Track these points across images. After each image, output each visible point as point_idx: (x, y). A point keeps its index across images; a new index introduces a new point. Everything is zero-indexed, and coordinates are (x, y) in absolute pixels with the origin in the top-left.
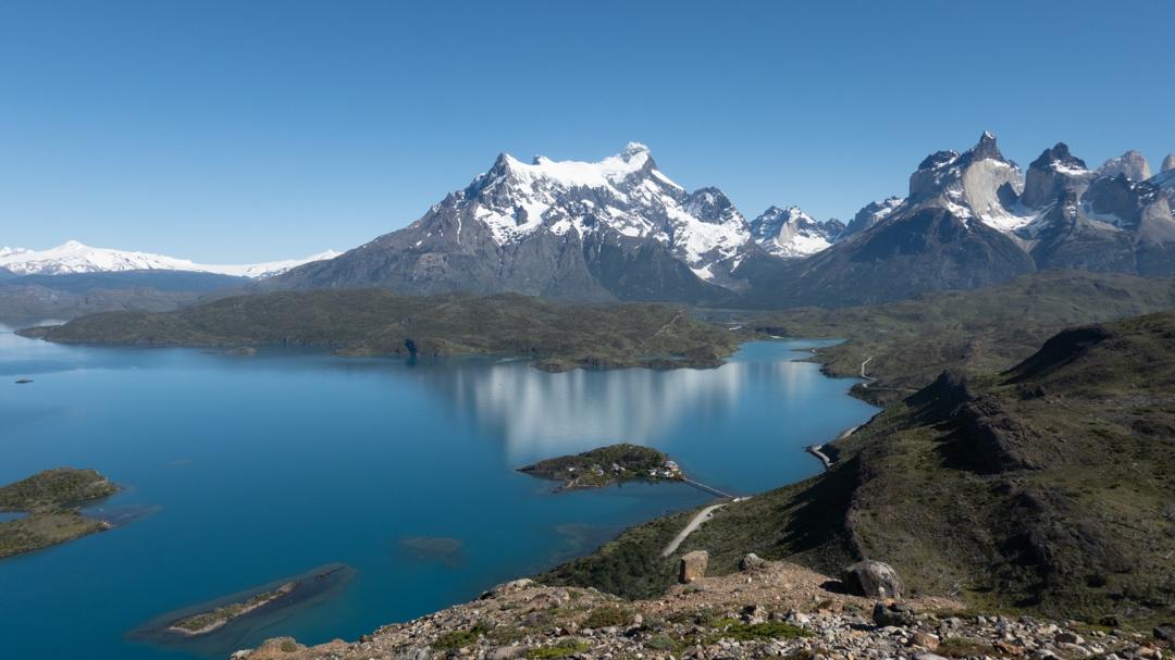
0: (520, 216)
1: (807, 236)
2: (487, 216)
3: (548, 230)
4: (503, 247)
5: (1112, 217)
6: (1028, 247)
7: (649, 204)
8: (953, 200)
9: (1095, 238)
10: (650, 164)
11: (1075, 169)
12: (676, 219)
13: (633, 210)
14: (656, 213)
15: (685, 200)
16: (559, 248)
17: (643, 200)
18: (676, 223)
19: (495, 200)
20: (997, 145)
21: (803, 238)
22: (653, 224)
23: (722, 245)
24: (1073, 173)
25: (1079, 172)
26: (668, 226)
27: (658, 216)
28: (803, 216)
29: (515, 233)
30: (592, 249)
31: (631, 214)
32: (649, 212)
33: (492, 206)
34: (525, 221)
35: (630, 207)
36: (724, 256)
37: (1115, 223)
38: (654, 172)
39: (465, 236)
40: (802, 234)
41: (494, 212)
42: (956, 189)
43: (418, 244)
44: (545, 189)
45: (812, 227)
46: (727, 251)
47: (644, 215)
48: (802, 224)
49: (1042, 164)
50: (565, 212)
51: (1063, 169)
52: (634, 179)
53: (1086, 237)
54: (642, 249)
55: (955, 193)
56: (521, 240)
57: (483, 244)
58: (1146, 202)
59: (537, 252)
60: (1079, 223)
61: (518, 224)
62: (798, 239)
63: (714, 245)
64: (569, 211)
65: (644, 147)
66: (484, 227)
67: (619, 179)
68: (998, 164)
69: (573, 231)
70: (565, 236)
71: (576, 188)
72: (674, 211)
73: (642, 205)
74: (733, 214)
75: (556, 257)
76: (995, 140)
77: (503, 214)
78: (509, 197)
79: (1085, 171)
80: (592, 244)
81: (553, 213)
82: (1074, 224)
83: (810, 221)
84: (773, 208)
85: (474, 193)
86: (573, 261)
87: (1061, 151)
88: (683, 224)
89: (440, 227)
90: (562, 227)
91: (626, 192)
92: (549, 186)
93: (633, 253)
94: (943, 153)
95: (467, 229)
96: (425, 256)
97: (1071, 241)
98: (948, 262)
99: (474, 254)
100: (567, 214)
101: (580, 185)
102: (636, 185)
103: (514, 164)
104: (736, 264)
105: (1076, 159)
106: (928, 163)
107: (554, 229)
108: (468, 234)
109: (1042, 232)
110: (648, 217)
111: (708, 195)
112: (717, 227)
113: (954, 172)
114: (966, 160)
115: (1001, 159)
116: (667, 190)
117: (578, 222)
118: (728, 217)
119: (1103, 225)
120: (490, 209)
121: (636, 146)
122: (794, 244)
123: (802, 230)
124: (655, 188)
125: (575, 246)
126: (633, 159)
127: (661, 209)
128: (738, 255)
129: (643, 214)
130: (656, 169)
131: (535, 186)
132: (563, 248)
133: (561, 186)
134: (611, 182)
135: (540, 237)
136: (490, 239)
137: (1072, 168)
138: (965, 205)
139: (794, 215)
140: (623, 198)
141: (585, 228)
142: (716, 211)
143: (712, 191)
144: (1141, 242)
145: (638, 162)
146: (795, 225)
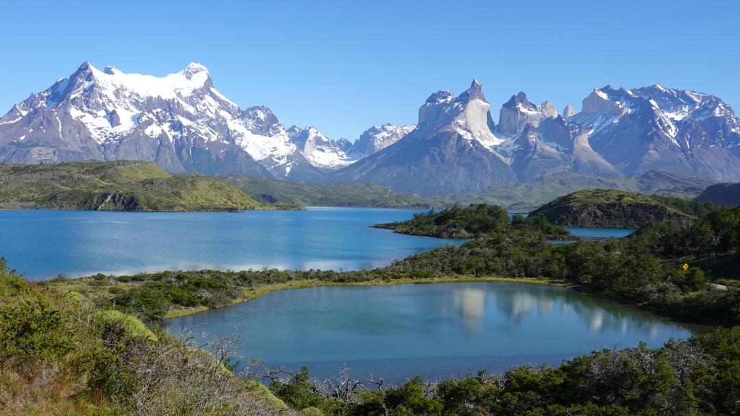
0: (113, 118)
1: (323, 151)
2: (82, 117)
3: (143, 132)
4: (103, 145)
5: (555, 145)
6: (509, 162)
7: (213, 116)
8: (460, 126)
9: (549, 157)
10: (209, 83)
11: (531, 110)
12: (235, 131)
13: (200, 121)
14: (219, 124)
15: (242, 115)
16: (154, 149)
17: (208, 113)
18: (236, 134)
19: (87, 103)
20: (482, 91)
21: (320, 152)
22: (217, 134)
23: (274, 153)
24: (530, 113)
25: (533, 113)
26: (229, 135)
27: (221, 127)
28: (319, 135)
29: (111, 133)
30: (184, 152)
31: (198, 124)
32: (214, 124)
33: (85, 108)
34: (118, 124)
35: (197, 117)
36: (277, 163)
37: (557, 149)
38: (212, 89)
39: (66, 132)
40: (319, 149)
41: (87, 114)
42: (462, 119)
43: (22, 138)
44: (124, 97)
45: (327, 144)
46: (279, 159)
47: (210, 126)
48: (318, 141)
49: (511, 105)
50: (154, 118)
51: (524, 110)
52: (198, 95)
53: (543, 156)
55: (461, 122)
56: (121, 141)
57: (86, 141)
58: (575, 135)
59: (137, 152)
60: (538, 147)
61: (113, 127)
62: (317, 153)
63: (268, 153)
64: (157, 117)
65: (204, 67)
66: (81, 127)
67: (186, 93)
68: (483, 103)
69: (163, 137)
70: (158, 138)
71: (151, 98)
72: (235, 125)
73: (208, 117)
74: (281, 129)
75: (153, 156)
76: (481, 86)
77: (96, 116)
78: (101, 102)
79: (536, 112)
80: (183, 146)
81: (144, 118)
82: (535, 147)
83: (325, 140)
84: (294, 126)
85: (59, 95)
86: (169, 160)
87: (522, 97)
88: (241, 135)
89: (41, 124)
90: (154, 130)
91: (193, 104)
92: (127, 94)
93: (219, 156)
94: (442, 92)
95: (67, 128)
96: (36, 149)
97: (535, 159)
98: (462, 170)
99: (80, 150)
100: (155, 120)
101: (155, 96)
102: (202, 99)
103: (98, 74)
104: (288, 170)
105: (531, 104)
106: (432, 99)
107: (148, 131)
108: (70, 132)
109: (515, 152)
110: (213, 127)
111: (259, 112)
112: (267, 138)
113: (458, 106)
114: (465, 98)
115: (484, 100)
116: (224, 106)
117: (166, 126)
118: (276, 131)
119: (550, 149)
120: (83, 111)
121: (197, 66)
122: (314, 157)
123: (319, 147)
124: (216, 104)
125: (169, 147)
126: (194, 77)
127: (222, 122)
128: (288, 162)
129: (208, 124)
130: (214, 87)
131: (117, 93)
132: (159, 150)
133: (138, 95)
134: (179, 95)
135: (136, 137)
136: (90, 138)
137: (529, 110)
138: (469, 131)
139: (312, 134)
140: (191, 110)
141: (173, 133)
142: (267, 126)
143: (262, 108)
144: (576, 161)
145: (199, 80)
146: (314, 141)
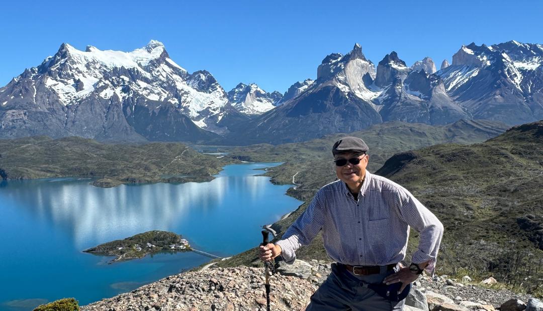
0: (78, 85)
1: (261, 101)
2: (55, 85)
3: (98, 95)
4: (67, 106)
5: (418, 93)
6: (378, 109)
7: (165, 80)
8: (340, 81)
9: (411, 104)
10: (165, 54)
11: (401, 66)
12: (182, 90)
13: (154, 84)
14: (169, 85)
15: (187, 78)
16: (106, 107)
17: (161, 77)
18: (183, 92)
19: (60, 75)
20: (362, 51)
21: (259, 102)
22: (168, 93)
23: (211, 106)
24: (400, 68)
25: (403, 68)
26: (177, 94)
27: (170, 87)
28: (259, 89)
29: (75, 97)
30: (128, 109)
31: (153, 86)
32: (165, 85)
33: (58, 78)
34: (81, 89)
35: (153, 81)
36: (213, 113)
37: (419, 96)
38: (167, 59)
39: (39, 98)
40: (258, 100)
41: (59, 83)
42: (342, 75)
43: (5, 103)
44: (95, 68)
45: (264, 96)
46: (214, 110)
47: (162, 87)
48: (258, 94)
49: (384, 63)
50: (109, 83)
51: (395, 66)
52: (155, 63)
53: (406, 104)
54: (161, 108)
55: (341, 78)
56: (80, 102)
57: (53, 104)
58: (434, 85)
59: (91, 110)
60: (403, 96)
61: (77, 91)
62: (256, 103)
63: (206, 107)
64: (112, 83)
65: (161, 43)
66: (52, 93)
67: (145, 63)
68: (363, 62)
69: (115, 97)
70: (110, 99)
71: (116, 68)
72: (181, 85)
73: (160, 80)
74: (217, 87)
75: (104, 113)
76: (361, 48)
77: (66, 84)
78: (70, 73)
79: (405, 68)
80: (128, 105)
81: (101, 84)
82: (400, 96)
83: (263, 92)
84: (241, 84)
85: (45, 69)
86: (116, 116)
87: (394, 56)
88: (187, 93)
89: (21, 92)
90: (107, 93)
91: (150, 72)
92: (98, 66)
93: (155, 111)
94: (335, 55)
95: (41, 94)
96: (10, 112)
97: (399, 106)
98: (338, 117)
99: (47, 111)
100: (110, 85)
101: (119, 66)
102: (156, 67)
103: (72, 50)
104: (220, 118)
105: (401, 61)
106: (327, 60)
107: (102, 94)
108: (42, 97)
109: (385, 101)
110: (165, 88)
111: (201, 75)
112: (208, 95)
113: (341, 66)
114: (347, 59)
115: (365, 59)
116: (176, 71)
117: (118, 90)
118: (214, 89)
119: (414, 97)
120: (57, 80)
121: (155, 42)
122: (254, 106)
123: (258, 98)
124: (168, 70)
125: (117, 106)
126: (153, 50)
127: (172, 83)
128: (221, 112)
129: (161, 85)
130: (169, 58)
131: (88, 66)
132: (109, 107)
133: (106, 66)
134: (140, 65)
135: (93, 99)
136: (57, 101)
137: (399, 66)
138: (347, 85)
139: (254, 89)
140: (148, 75)
141: (123, 94)
142: (207, 85)
143: (204, 72)
144: (432, 107)
145: (157, 53)
146: (254, 94)
